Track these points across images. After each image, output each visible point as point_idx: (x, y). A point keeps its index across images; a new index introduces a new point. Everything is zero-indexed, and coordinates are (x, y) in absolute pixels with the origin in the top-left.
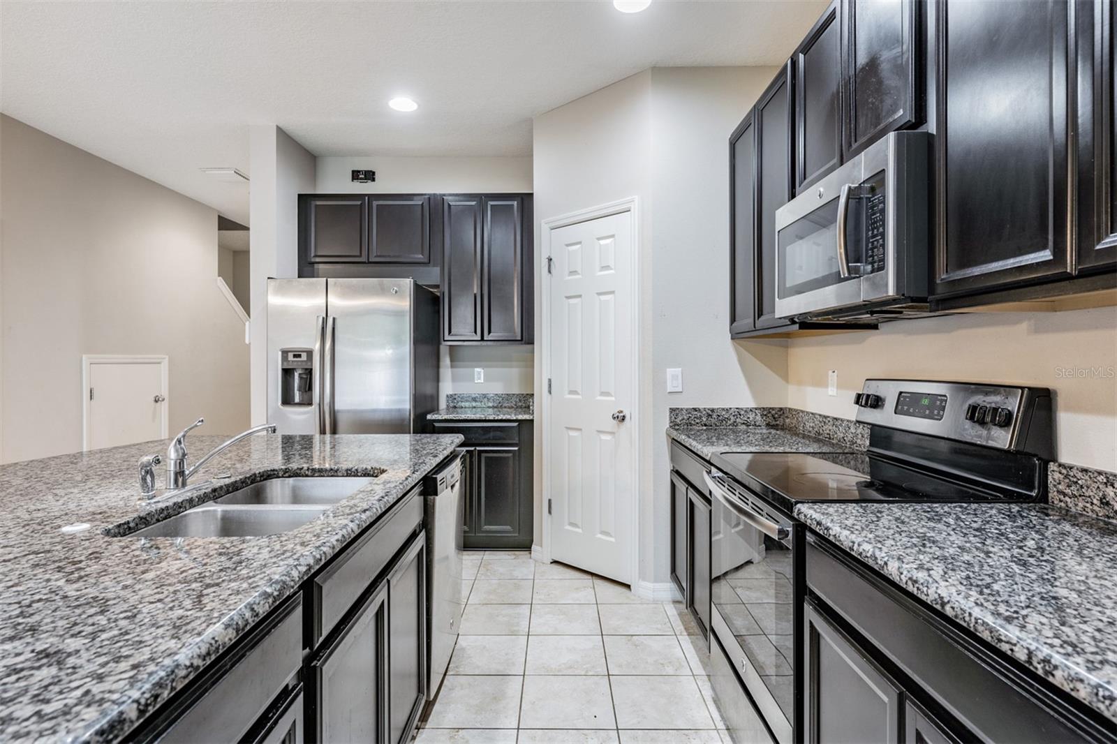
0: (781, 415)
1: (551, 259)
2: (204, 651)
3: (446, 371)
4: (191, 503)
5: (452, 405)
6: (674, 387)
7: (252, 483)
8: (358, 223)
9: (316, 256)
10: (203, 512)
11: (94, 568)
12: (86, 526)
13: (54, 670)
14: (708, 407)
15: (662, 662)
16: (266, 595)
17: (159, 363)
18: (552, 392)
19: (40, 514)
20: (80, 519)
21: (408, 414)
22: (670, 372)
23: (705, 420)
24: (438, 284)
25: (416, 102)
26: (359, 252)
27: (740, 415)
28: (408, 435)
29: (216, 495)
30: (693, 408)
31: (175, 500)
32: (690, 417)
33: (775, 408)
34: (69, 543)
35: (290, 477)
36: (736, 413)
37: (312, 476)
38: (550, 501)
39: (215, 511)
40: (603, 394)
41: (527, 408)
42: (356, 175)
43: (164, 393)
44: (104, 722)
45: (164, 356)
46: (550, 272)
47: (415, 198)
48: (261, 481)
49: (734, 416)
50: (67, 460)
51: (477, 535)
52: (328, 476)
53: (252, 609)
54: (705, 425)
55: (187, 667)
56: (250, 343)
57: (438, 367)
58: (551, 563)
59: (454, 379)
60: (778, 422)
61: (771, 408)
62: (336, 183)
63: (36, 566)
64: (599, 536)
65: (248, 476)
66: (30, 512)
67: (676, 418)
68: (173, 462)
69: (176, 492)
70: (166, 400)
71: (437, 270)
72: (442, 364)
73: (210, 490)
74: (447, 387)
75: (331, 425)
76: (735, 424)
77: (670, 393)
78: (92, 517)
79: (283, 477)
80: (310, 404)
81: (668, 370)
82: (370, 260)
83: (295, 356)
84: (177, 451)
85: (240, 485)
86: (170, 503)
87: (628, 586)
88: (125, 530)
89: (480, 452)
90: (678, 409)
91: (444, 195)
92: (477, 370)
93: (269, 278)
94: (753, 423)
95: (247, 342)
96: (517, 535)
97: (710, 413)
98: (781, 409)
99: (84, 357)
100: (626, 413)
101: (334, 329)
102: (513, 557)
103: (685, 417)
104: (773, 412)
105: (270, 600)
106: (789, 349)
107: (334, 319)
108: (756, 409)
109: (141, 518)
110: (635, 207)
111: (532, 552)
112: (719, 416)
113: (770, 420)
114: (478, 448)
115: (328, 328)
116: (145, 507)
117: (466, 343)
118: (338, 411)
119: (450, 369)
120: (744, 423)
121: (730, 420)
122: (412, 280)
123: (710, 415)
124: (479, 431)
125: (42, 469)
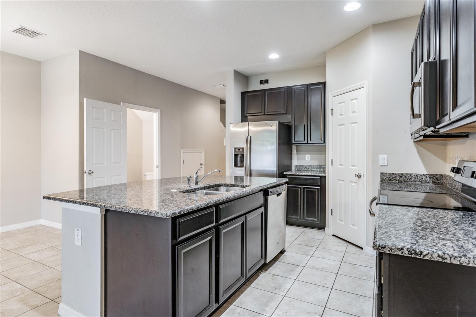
0: (441, 178)
1: (333, 110)
2: (190, 209)
3: (295, 156)
4: (199, 189)
5: (297, 169)
6: (383, 163)
7: (215, 187)
8: (261, 100)
9: (247, 114)
10: (201, 192)
11: (176, 196)
12: (176, 190)
13: (167, 206)
14: (400, 173)
15: (363, 275)
16: (204, 204)
17: (202, 152)
18: (333, 164)
19: (168, 188)
20: (175, 189)
21: (276, 171)
22: (381, 157)
23: (398, 178)
24: (290, 121)
25: (278, 55)
26: (261, 111)
27: (418, 177)
28: (276, 178)
29: (205, 188)
30: (392, 173)
31: (195, 188)
32: (390, 177)
33: (438, 175)
34: (172, 193)
35: (226, 186)
36: (415, 176)
37: (232, 186)
38: (332, 210)
39: (203, 192)
40: (353, 166)
41: (324, 171)
42: (261, 82)
43: (203, 162)
44: (173, 212)
45: (203, 150)
46: (332, 115)
47: (282, 89)
48: (218, 187)
49: (414, 177)
50: (175, 178)
51: (303, 221)
52: (236, 187)
53: (201, 205)
54: (398, 181)
55: (187, 210)
56: (225, 146)
57: (291, 154)
58: (332, 236)
59: (298, 159)
60: (439, 181)
61: (435, 174)
62: (255, 86)
63: (166, 195)
64: (351, 226)
65: (214, 184)
66: (166, 187)
67: (383, 177)
68: (195, 178)
69: (195, 186)
70: (204, 165)
71: (290, 116)
72: (293, 153)
73: (203, 187)
74: (295, 162)
75: (250, 174)
76: (414, 181)
77: (380, 166)
78: (177, 189)
79: (224, 186)
80: (243, 167)
81: (380, 156)
82: (265, 114)
83: (238, 150)
84: (196, 175)
85: (212, 186)
86: (194, 188)
87: (362, 248)
88: (183, 192)
89: (304, 188)
90: (385, 173)
91: (293, 86)
92: (307, 155)
93: (231, 123)
94: (425, 181)
95: (225, 145)
96: (319, 223)
97: (401, 175)
98: (441, 175)
99: (182, 150)
100: (362, 174)
101: (250, 140)
102: (317, 231)
103: (388, 177)
104: (437, 176)
105: (205, 205)
106: (447, 146)
107: (251, 137)
108: (427, 175)
109: (187, 190)
110: (365, 86)
111: (325, 231)
112: (406, 177)
113: (435, 180)
114: (303, 186)
115: (249, 140)
116: (188, 188)
117: (301, 145)
118: (252, 170)
119: (296, 155)
120: (419, 181)
121: (412, 179)
122: (277, 121)
123: (401, 176)
124: (304, 180)
125: (170, 180)
